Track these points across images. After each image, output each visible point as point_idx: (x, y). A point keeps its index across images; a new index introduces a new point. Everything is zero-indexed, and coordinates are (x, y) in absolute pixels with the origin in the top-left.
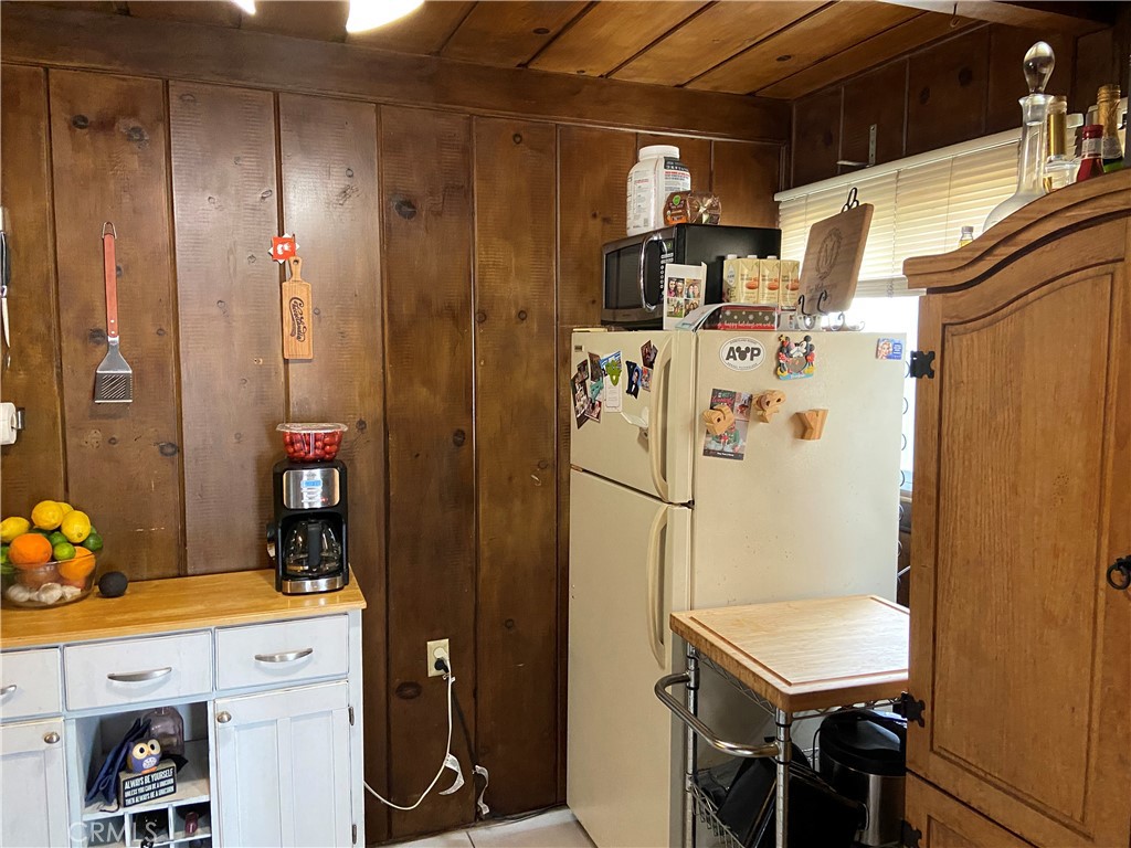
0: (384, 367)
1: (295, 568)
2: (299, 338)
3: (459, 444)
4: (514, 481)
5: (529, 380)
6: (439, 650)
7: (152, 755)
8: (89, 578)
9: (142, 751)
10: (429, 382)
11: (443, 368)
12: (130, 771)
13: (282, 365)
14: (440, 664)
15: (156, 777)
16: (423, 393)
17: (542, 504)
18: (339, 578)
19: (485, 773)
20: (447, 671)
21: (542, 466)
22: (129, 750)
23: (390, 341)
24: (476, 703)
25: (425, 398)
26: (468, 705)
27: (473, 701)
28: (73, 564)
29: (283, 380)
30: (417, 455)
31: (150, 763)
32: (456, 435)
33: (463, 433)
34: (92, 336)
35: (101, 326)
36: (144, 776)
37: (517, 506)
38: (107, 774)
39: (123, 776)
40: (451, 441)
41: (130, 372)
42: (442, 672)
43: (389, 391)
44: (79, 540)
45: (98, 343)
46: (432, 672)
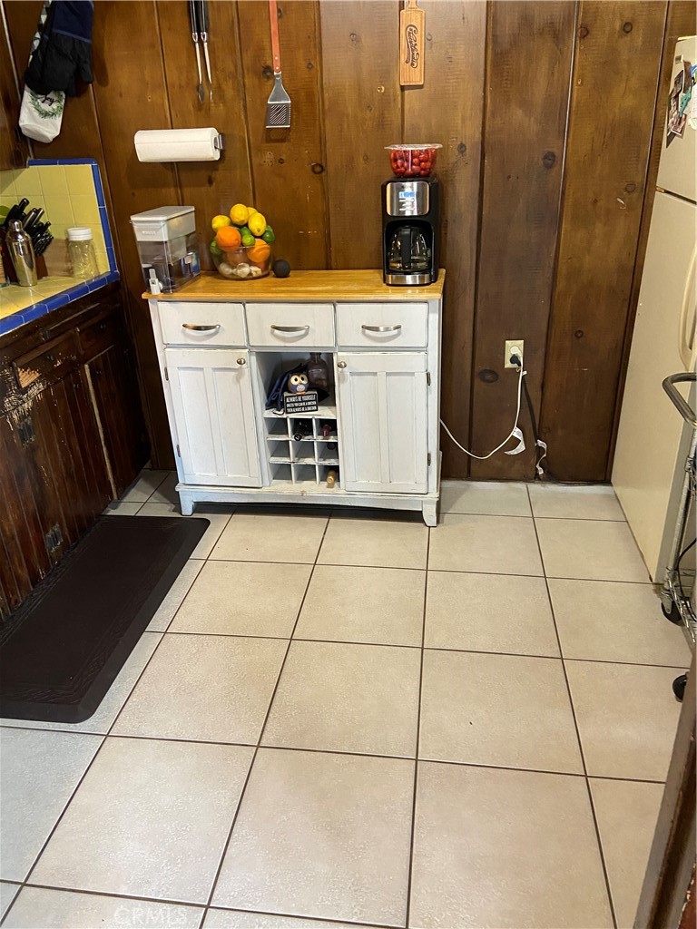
0: (485, 92)
1: (395, 265)
2: (412, 65)
3: (549, 167)
4: (599, 204)
5: (626, 99)
6: (515, 348)
7: (301, 384)
8: (267, 262)
9: (296, 380)
10: (526, 105)
11: (539, 91)
12: (290, 392)
13: (399, 92)
14: (514, 359)
15: (305, 398)
16: (518, 115)
17: (623, 228)
18: (427, 276)
19: (545, 446)
20: (520, 365)
21: (630, 189)
22: (289, 379)
23: (493, 62)
24: (543, 394)
25: (521, 121)
26: (535, 395)
27: (540, 393)
28: (254, 251)
29: (400, 106)
30: (509, 177)
31: (301, 388)
32: (545, 157)
33: (553, 155)
34: (264, 72)
35: (269, 63)
36: (298, 396)
37: (599, 229)
38: (277, 391)
39: (286, 394)
40: (541, 162)
41: (290, 102)
42: (515, 365)
43: (488, 115)
44: (258, 234)
45: (268, 78)
46: (508, 365)
